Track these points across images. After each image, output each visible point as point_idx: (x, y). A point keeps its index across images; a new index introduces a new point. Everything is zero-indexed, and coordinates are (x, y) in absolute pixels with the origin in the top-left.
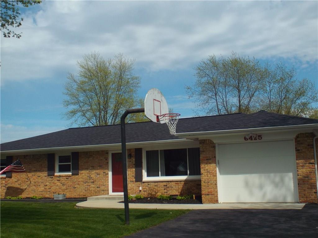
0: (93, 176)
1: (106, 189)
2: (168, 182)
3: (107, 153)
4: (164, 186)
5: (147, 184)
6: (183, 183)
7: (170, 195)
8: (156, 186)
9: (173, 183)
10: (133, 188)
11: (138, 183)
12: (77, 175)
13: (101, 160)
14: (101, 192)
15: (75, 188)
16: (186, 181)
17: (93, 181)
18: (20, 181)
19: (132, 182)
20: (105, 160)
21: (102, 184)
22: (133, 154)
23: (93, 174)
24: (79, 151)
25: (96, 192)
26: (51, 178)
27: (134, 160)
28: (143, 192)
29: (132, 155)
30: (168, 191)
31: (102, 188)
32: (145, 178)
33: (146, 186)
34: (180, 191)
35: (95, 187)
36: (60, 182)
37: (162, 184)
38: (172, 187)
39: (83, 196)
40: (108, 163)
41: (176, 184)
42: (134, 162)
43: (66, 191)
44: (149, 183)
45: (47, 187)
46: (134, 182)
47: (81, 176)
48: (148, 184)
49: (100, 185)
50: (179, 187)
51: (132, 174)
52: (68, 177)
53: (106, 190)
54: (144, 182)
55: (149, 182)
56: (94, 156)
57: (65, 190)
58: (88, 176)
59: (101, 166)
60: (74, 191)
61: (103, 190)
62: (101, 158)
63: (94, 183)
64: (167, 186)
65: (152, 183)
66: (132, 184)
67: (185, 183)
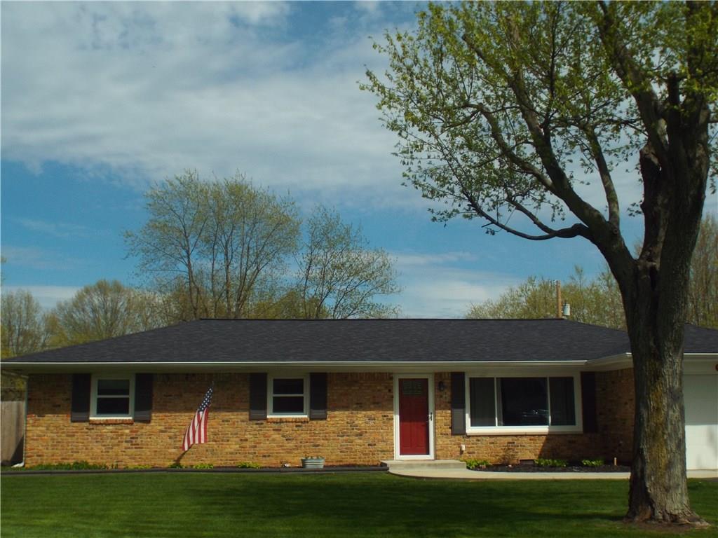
0: (360, 422)
1: (388, 447)
2: (516, 436)
3: (391, 378)
4: (508, 443)
5: (475, 439)
6: (544, 437)
7: (521, 461)
8: (493, 443)
9: (525, 439)
10: (447, 447)
11: (457, 437)
12: (322, 419)
13: (379, 390)
14: (378, 454)
15: (318, 446)
16: (549, 437)
17: (359, 431)
18: (173, 430)
19: (444, 434)
20: (387, 391)
21: (380, 438)
22: (447, 382)
23: (361, 418)
24: (328, 372)
25: (366, 454)
26: (257, 424)
27: (449, 393)
28: (468, 455)
29: (445, 384)
30: (516, 452)
31: (380, 446)
32: (471, 429)
33: (473, 444)
34: (538, 453)
35: (364, 445)
36: (281, 432)
37: (503, 439)
38: (524, 446)
39: (337, 461)
40: (392, 397)
41: (530, 440)
42: (449, 398)
43: (296, 452)
44: (479, 438)
45: (247, 444)
46: (450, 436)
47: (331, 423)
48: (478, 440)
49: (376, 441)
50: (535, 446)
51: (445, 421)
52: (300, 424)
53: (387, 451)
54: (469, 437)
55: (480, 436)
56: (362, 382)
57: (294, 449)
58: (347, 423)
59: (378, 403)
60: (316, 452)
61: (382, 451)
62: (378, 388)
63: (361, 435)
64: (514, 443)
65: (484, 438)
66: (445, 439)
67: (547, 439)
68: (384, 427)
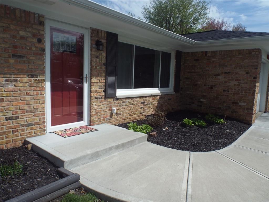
1: (37, 119)
2: (146, 97)
4: (142, 103)
5: (121, 102)
6: (159, 97)
7: (147, 116)
8: (133, 104)
9: (150, 99)
10: (100, 112)
11: (109, 100)
13: (22, 38)
19: (99, 98)
20: (35, 40)
21: (26, 107)
22: (104, 42)
27: (104, 54)
28: (116, 117)
30: (145, 110)
31: (26, 118)
33: (120, 106)
34: (155, 109)
37: (139, 100)
38: (149, 105)
41: (153, 99)
44: (125, 100)
46: (103, 100)
48: (124, 102)
49: (19, 112)
50: (154, 104)
51: (100, 84)
53: (37, 124)
55: (125, 98)
61: (27, 125)
62: (22, 33)
64: (144, 102)
65: (128, 100)
66: (99, 104)
68: (32, 93)
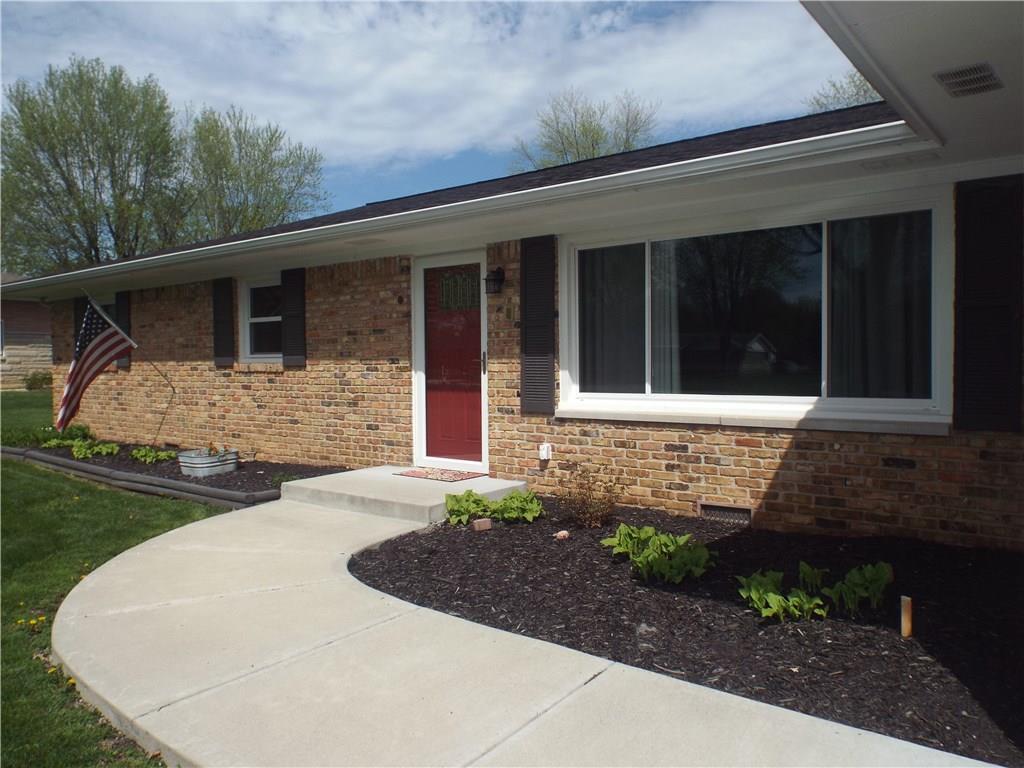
0: (354, 375)
1: (400, 436)
2: (693, 427)
3: (407, 270)
4: (669, 448)
5: (577, 430)
6: (787, 439)
7: (704, 507)
8: (623, 445)
9: (719, 437)
10: (512, 447)
11: (533, 420)
12: (300, 368)
13: (383, 301)
14: (383, 450)
15: (296, 422)
16: (805, 437)
17: (352, 396)
18: (149, 383)
19: (507, 412)
20: (395, 301)
21: (386, 412)
22: (513, 269)
23: (354, 371)
24: (307, 267)
25: (363, 448)
26: (224, 375)
27: (516, 300)
28: (558, 472)
29: (508, 275)
30: (691, 480)
31: (387, 431)
32: (572, 399)
33: (571, 442)
34: (764, 489)
35: (360, 426)
36: (251, 392)
37: (653, 435)
38: (717, 462)
39: (323, 458)
40: (408, 315)
41: (739, 443)
42: (517, 315)
43: (269, 431)
44: (588, 428)
45: (216, 412)
46: (517, 416)
47: (313, 375)
48: (585, 433)
49: (380, 418)
50: (756, 465)
51: (507, 376)
52: (272, 376)
53: (399, 444)
54: (562, 421)
55: (589, 421)
56: (356, 283)
57: (266, 427)
58: (336, 376)
59: (381, 331)
60: (293, 435)
61: (390, 443)
62: (382, 294)
63: (356, 405)
64: (685, 448)
65: (601, 429)
66: (507, 424)
67: (797, 445)
68: (394, 389)
